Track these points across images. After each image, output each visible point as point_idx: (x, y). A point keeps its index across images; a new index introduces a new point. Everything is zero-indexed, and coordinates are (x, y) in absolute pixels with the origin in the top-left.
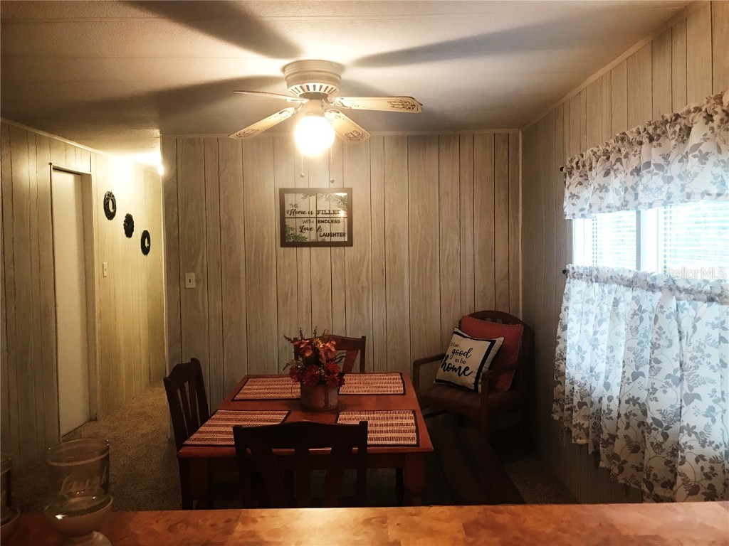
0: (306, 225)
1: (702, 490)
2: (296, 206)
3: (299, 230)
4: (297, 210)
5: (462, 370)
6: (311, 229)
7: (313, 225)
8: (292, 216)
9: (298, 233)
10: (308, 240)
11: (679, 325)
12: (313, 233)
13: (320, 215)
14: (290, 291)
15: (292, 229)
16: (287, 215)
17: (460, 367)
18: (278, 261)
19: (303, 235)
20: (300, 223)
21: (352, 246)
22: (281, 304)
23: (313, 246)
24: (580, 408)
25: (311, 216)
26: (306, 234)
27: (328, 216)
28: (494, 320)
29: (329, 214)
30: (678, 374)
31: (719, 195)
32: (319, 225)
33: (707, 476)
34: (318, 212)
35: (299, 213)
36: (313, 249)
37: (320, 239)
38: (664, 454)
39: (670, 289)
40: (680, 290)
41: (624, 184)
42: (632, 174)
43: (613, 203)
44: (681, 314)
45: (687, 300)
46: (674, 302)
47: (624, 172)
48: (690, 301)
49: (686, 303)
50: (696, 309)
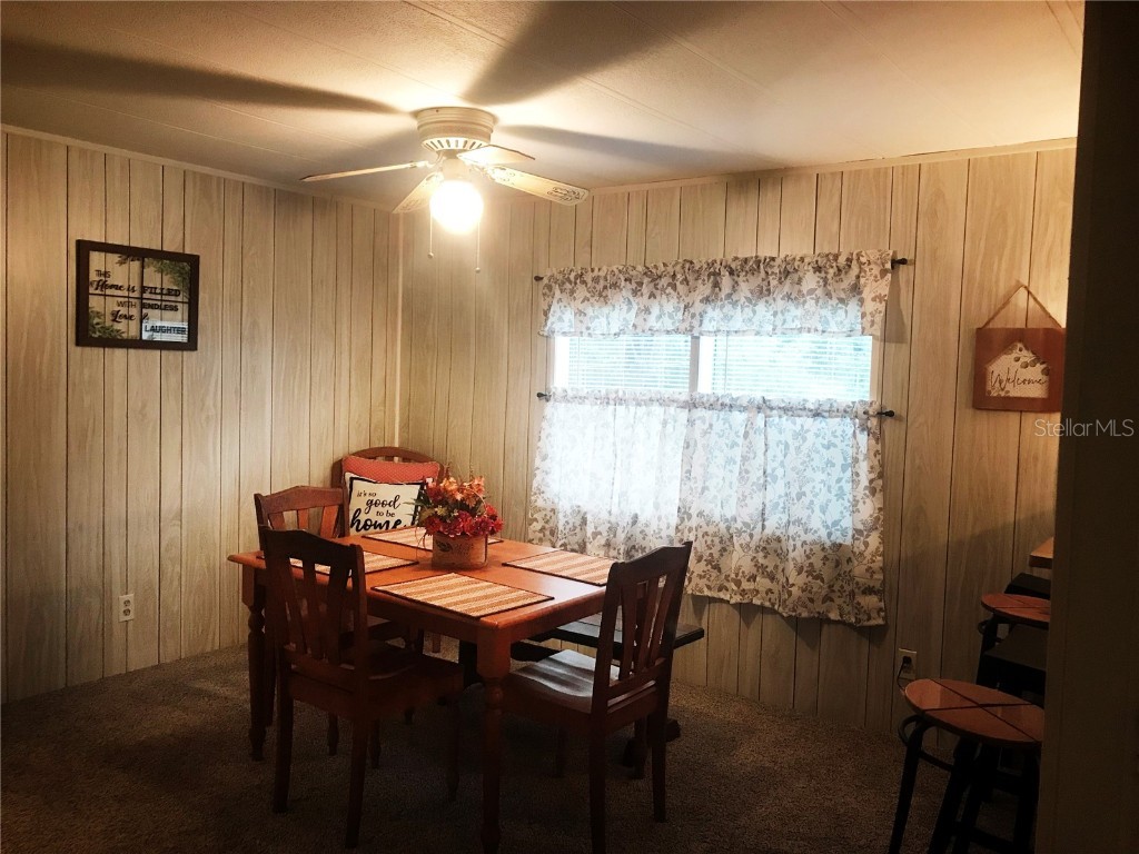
0: (123, 311)
1: (805, 569)
2: (106, 274)
3: (109, 318)
4: (110, 282)
5: (391, 525)
6: (130, 318)
7: (134, 312)
8: (98, 292)
9: (108, 323)
10: (125, 335)
11: (766, 439)
12: (134, 325)
13: (146, 295)
14: (91, 426)
15: (98, 314)
16: (91, 290)
17: (388, 522)
18: (71, 371)
19: (117, 326)
20: (112, 305)
21: (196, 349)
22: (73, 449)
23: (135, 347)
24: (594, 539)
25: (131, 295)
26: (121, 326)
27: (159, 297)
28: (390, 458)
29: (161, 294)
30: (762, 481)
31: (823, 332)
32: (145, 311)
33: (808, 557)
34: (143, 289)
35: (112, 286)
36: (132, 351)
37: (145, 336)
38: (750, 552)
39: (759, 409)
40: (772, 409)
41: (677, 309)
42: (701, 301)
43: (657, 326)
44: (769, 429)
45: (780, 417)
46: (760, 420)
47: (679, 297)
48: (785, 417)
49: (777, 419)
50: (795, 424)
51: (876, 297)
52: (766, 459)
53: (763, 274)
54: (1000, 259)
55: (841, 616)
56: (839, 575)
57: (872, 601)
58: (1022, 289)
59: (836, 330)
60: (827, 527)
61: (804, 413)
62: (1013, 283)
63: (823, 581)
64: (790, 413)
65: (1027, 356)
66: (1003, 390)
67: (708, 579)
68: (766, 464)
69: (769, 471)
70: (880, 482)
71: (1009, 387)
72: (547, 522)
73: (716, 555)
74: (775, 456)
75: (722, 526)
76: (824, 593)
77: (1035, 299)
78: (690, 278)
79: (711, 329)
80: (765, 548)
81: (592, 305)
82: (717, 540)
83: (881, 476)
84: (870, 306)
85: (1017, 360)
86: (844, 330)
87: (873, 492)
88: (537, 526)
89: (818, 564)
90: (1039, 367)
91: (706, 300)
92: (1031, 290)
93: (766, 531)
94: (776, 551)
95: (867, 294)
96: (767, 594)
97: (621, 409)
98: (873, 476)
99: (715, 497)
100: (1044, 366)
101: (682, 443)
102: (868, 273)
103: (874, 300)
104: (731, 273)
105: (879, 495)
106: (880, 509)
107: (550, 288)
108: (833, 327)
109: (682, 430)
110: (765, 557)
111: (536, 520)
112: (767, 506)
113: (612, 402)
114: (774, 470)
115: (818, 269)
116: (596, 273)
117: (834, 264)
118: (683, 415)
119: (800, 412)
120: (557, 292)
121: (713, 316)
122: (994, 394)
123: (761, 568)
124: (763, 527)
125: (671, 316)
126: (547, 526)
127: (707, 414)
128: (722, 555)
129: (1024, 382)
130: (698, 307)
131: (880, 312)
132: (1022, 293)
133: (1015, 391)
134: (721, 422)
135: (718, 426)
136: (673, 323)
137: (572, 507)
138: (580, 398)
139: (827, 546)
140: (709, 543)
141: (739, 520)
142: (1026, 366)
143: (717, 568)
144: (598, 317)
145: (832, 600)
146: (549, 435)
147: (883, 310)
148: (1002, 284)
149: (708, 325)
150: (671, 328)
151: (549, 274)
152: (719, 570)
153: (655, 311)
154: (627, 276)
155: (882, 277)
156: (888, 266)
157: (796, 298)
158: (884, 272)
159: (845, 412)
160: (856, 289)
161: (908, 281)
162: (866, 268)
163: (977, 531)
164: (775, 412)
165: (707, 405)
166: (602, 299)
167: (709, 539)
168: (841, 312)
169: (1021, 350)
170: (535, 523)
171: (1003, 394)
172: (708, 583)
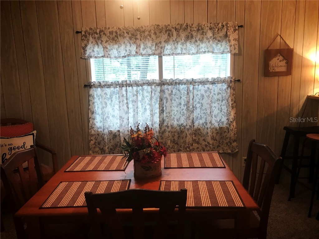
30: (192, 110)
39: (191, 83)
40: (195, 82)
41: (152, 45)
42: (164, 42)
43: (144, 52)
44: (194, 90)
45: (198, 85)
46: (191, 87)
47: (153, 40)
48: (200, 86)
49: (197, 86)
50: (205, 87)
51: (234, 39)
52: (193, 101)
53: (189, 31)
54: (272, 26)
55: (223, 151)
56: (222, 138)
57: (235, 144)
58: (279, 36)
59: (217, 52)
60: (218, 122)
61: (208, 83)
62: (276, 34)
63: (217, 141)
64: (203, 83)
65: (281, 58)
66: (274, 69)
67: (174, 148)
68: (193, 103)
69: (194, 106)
70: (235, 104)
71: (276, 68)
72: (96, 140)
73: (176, 139)
74: (196, 100)
75: (178, 128)
76: (217, 145)
77: (283, 39)
78: (157, 33)
79: (167, 53)
80: (195, 133)
81: (109, 44)
82: (176, 134)
83: (235, 102)
84: (233, 42)
85: (278, 59)
86: (220, 52)
87: (233, 107)
88: (92, 142)
89: (215, 135)
90: (285, 61)
91: (166, 42)
92: (282, 36)
93: (195, 127)
94: (199, 134)
95: (231, 38)
96: (197, 149)
97: (129, 89)
98: (232, 102)
99: (174, 118)
100: (286, 61)
101: (159, 100)
102: (230, 31)
103: (233, 40)
104: (176, 29)
105: (235, 109)
106: (235, 113)
107: (86, 36)
108: (216, 51)
109: (158, 94)
110: (195, 136)
111: (92, 140)
112: (194, 118)
113: (125, 86)
114: (196, 105)
115: (211, 29)
116: (111, 30)
117: (218, 27)
118: (159, 89)
119: (206, 83)
120: (91, 38)
121: (168, 48)
122: (271, 71)
123: (194, 140)
124: (194, 126)
125: (150, 48)
126: (97, 141)
127: (170, 87)
128: (178, 139)
129: (280, 67)
130: (163, 44)
131: (236, 45)
132: (279, 37)
133: (277, 70)
134: (175, 89)
135: (174, 91)
136: (152, 51)
137: (108, 132)
138: (108, 85)
139: (218, 129)
140: (173, 135)
141: (188, 125)
142: (281, 61)
143: (177, 144)
144: (112, 50)
145: (220, 146)
146: (93, 103)
147: (237, 43)
148: (273, 34)
149: (166, 52)
150: (151, 53)
151: (84, 30)
152: (178, 144)
153: (142, 46)
154: (127, 31)
155: (235, 32)
156: (237, 28)
157: (201, 40)
158: (235, 30)
159: (223, 81)
160: (226, 36)
161: (242, 33)
162: (229, 28)
163: (266, 116)
164: (196, 84)
165: (170, 83)
166: (114, 41)
167: (173, 134)
168: (219, 45)
169: (279, 56)
170: (92, 141)
171: (274, 71)
172: (174, 150)
